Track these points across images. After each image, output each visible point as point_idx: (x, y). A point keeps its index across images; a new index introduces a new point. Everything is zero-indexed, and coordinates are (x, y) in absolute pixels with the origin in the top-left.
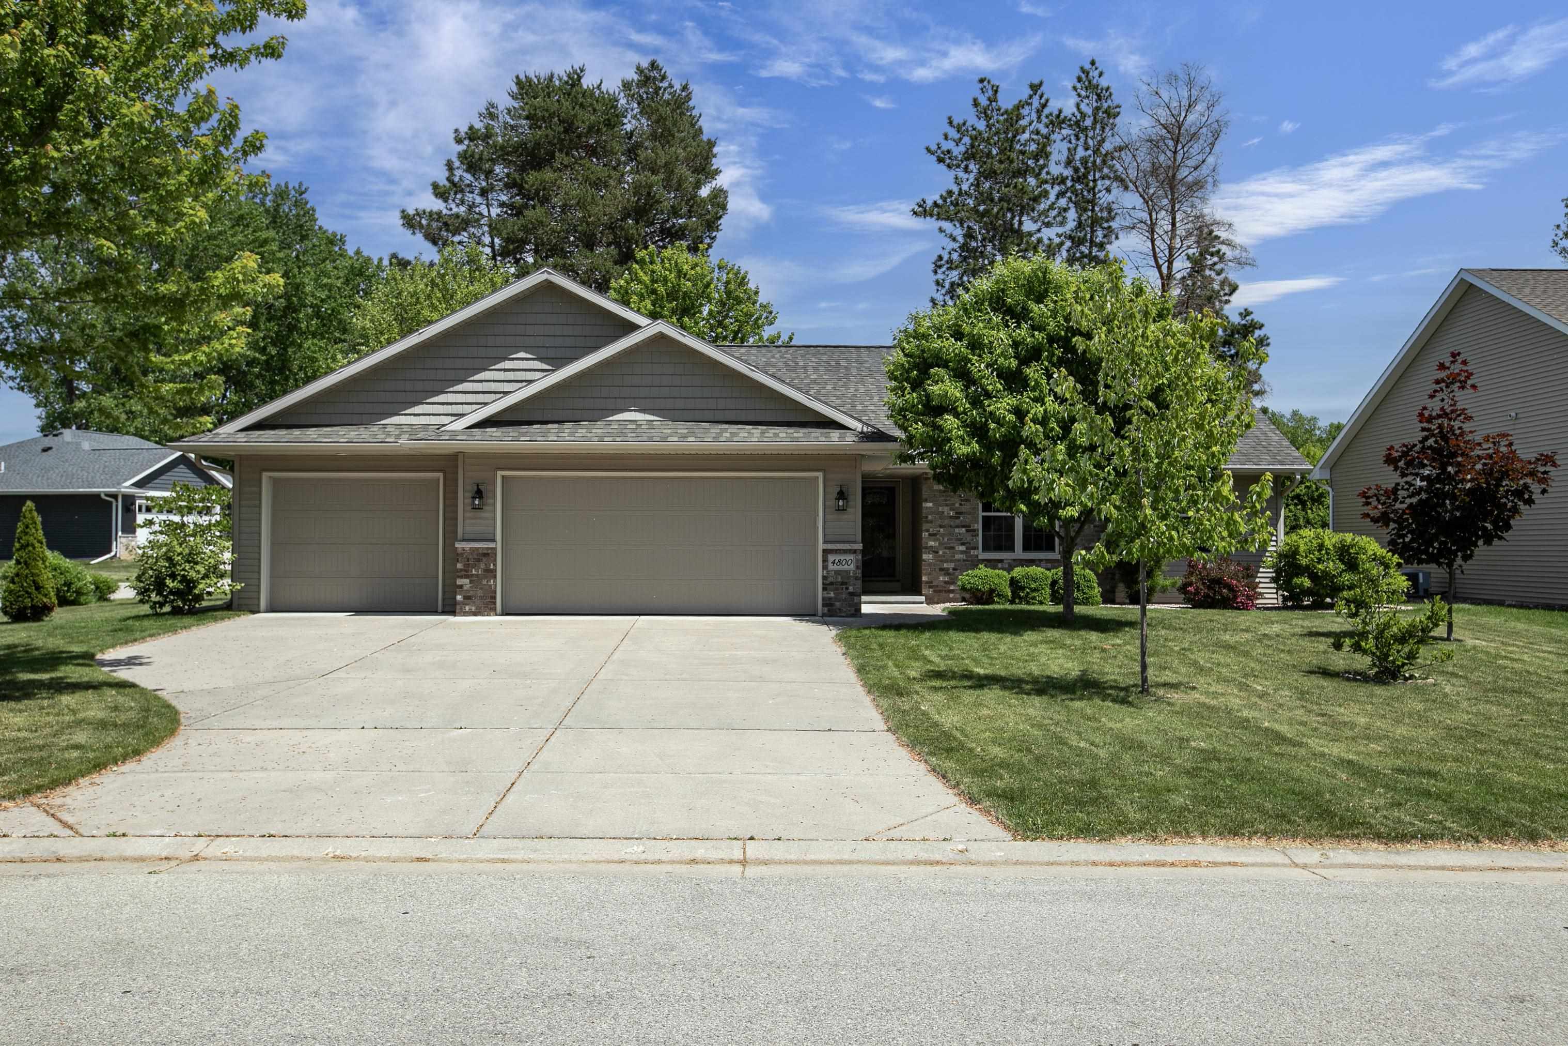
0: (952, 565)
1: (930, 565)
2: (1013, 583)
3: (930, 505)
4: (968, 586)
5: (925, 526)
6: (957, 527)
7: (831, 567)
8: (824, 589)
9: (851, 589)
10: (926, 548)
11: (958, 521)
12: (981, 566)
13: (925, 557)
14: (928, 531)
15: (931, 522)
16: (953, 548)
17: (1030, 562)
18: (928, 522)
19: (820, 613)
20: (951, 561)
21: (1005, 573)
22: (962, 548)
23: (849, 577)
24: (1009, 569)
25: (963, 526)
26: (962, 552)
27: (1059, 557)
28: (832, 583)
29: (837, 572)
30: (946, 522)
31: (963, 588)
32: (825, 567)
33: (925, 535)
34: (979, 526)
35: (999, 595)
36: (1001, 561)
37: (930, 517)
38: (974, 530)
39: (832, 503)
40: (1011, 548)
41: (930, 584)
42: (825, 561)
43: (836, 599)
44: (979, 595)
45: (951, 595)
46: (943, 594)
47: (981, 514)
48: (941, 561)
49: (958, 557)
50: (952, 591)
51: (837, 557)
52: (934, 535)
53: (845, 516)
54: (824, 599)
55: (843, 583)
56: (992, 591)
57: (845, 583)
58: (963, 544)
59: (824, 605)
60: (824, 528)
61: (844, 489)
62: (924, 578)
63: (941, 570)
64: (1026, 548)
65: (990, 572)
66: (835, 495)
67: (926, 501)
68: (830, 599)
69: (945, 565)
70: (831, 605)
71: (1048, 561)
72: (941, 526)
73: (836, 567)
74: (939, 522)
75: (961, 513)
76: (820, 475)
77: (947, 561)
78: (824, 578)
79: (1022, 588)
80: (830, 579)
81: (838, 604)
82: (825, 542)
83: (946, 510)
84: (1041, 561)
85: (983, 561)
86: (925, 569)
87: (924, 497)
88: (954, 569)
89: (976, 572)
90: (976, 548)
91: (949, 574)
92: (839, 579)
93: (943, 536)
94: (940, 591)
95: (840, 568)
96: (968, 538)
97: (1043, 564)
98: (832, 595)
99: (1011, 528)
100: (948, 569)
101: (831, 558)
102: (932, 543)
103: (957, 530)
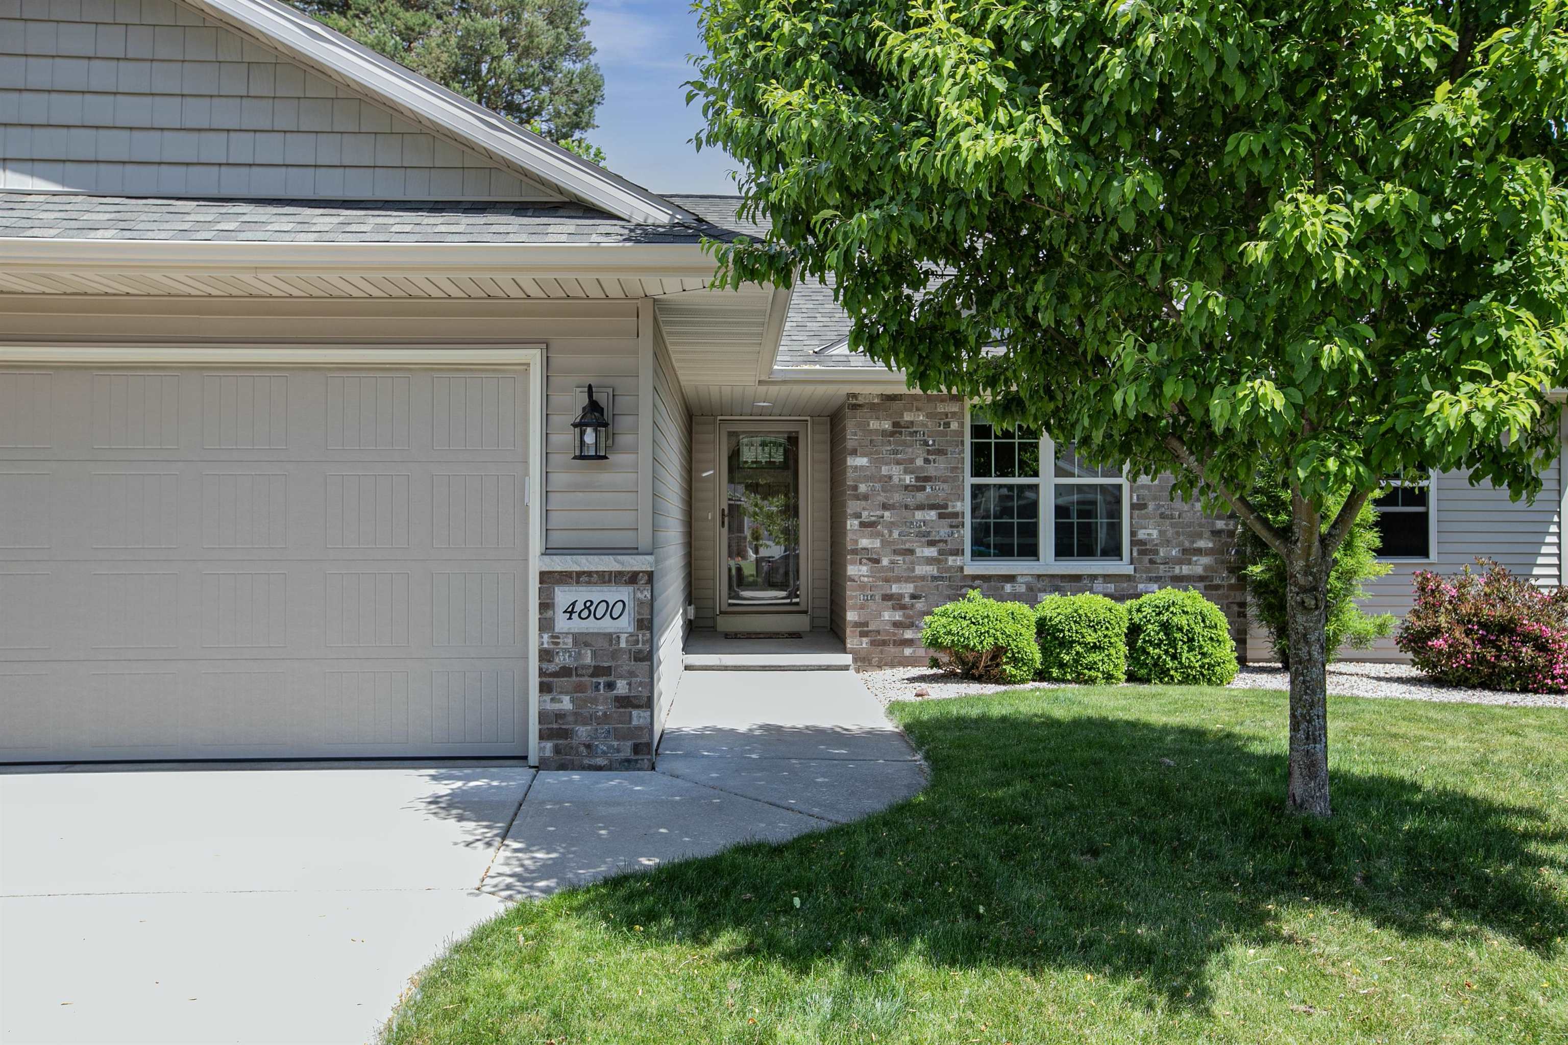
0: (909, 589)
1: (862, 587)
2: (1043, 628)
3: (862, 461)
4: (947, 640)
5: (852, 506)
6: (920, 507)
7: (562, 624)
8: (544, 688)
9: (622, 687)
10: (855, 552)
11: (920, 496)
12: (972, 593)
13: (852, 570)
14: (858, 516)
15: (866, 497)
16: (911, 552)
17: (1076, 583)
18: (857, 498)
19: (533, 759)
20: (908, 580)
21: (1025, 608)
22: (932, 552)
23: (615, 654)
24: (1032, 600)
25: (932, 507)
26: (929, 561)
27: (1129, 570)
28: (565, 672)
29: (582, 640)
30: (897, 497)
31: (934, 643)
32: (546, 625)
33: (852, 524)
34: (964, 506)
35: (1015, 660)
36: (1011, 578)
37: (863, 488)
38: (955, 515)
39: (565, 438)
40: (1030, 551)
41: (863, 628)
42: (546, 606)
43: (579, 717)
44: (970, 657)
45: (908, 651)
46: (892, 650)
47: (970, 480)
48: (887, 580)
49: (922, 570)
50: (910, 643)
51: (580, 594)
52: (872, 525)
53: (603, 476)
54: (543, 716)
55: (598, 671)
56: (998, 652)
57: (607, 671)
58: (931, 543)
59: (543, 736)
60: (546, 514)
61: (602, 398)
62: (851, 616)
63: (887, 597)
64: (1063, 551)
65: (994, 607)
66: (576, 414)
67: (854, 452)
68: (560, 716)
69: (895, 589)
70: (565, 734)
71: (1107, 578)
72: (885, 507)
73: (577, 625)
74: (881, 498)
75: (927, 479)
76: (533, 356)
77: (898, 580)
78: (545, 655)
79: (1066, 644)
80: (562, 660)
81: (583, 732)
82: (548, 551)
83: (896, 472)
84: (1093, 577)
85: (975, 577)
86: (852, 596)
87: (850, 444)
88: (913, 597)
89: (961, 606)
90: (958, 552)
91: (903, 607)
92: (588, 659)
93: (891, 525)
94: (884, 643)
95: (591, 625)
96: (943, 531)
97: (1098, 585)
98: (566, 704)
99: (1031, 509)
100: (901, 596)
101: (563, 596)
102: (864, 543)
103: (919, 515)
